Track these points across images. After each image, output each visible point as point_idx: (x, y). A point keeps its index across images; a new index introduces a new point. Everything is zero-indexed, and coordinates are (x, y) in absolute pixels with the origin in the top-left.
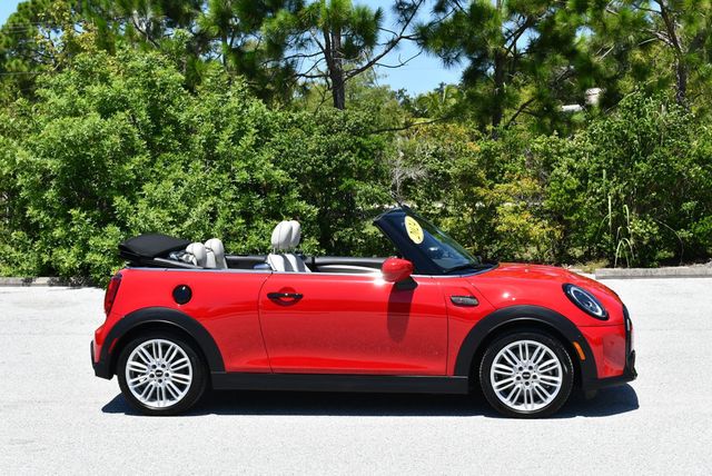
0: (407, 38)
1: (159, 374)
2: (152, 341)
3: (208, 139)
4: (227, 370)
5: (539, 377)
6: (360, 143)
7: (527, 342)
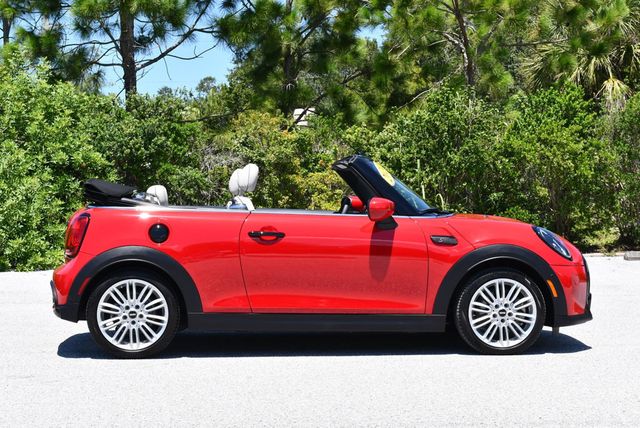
0: (201, 30)
1: (133, 315)
2: (126, 282)
3: (17, 120)
4: (205, 311)
5: (515, 314)
6: (174, 128)
7: (504, 280)
